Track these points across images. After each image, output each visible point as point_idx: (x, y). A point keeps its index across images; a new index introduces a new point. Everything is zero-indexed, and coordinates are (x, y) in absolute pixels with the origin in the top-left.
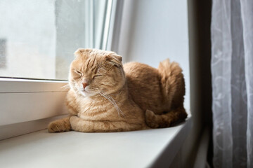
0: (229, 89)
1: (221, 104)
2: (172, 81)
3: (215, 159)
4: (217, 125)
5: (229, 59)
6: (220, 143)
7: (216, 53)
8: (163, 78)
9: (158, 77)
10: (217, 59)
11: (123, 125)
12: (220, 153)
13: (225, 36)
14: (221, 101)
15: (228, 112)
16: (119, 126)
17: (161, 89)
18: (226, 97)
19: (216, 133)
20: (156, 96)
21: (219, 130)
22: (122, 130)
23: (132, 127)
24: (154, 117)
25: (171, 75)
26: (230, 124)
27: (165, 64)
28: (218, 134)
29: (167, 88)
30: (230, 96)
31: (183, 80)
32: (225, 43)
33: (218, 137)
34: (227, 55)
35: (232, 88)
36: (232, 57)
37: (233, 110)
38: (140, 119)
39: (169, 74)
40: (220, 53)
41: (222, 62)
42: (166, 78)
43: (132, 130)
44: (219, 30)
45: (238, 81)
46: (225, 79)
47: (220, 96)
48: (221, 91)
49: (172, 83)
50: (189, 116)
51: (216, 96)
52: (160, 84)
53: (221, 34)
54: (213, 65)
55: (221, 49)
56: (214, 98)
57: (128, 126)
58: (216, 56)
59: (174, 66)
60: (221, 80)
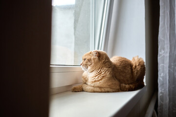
0: (168, 71)
1: (163, 79)
2: (139, 68)
3: (159, 108)
4: (160, 90)
5: (168, 55)
6: (162, 100)
7: (160, 51)
8: (134, 66)
10: (161, 55)
12: (162, 105)
13: (166, 42)
14: (163, 77)
15: (166, 83)
17: (132, 72)
18: (166, 75)
19: (160, 95)
21: (161, 93)
22: (108, 92)
23: (114, 90)
25: (139, 65)
26: (167, 90)
27: (136, 59)
28: (161, 95)
29: (135, 72)
30: (168, 74)
32: (165, 46)
33: (160, 96)
34: (167, 52)
35: (169, 70)
36: (170, 53)
37: (169, 82)
39: (138, 64)
40: (163, 52)
41: (164, 56)
42: (135, 66)
44: (163, 39)
45: (172, 67)
46: (165, 65)
47: (162, 75)
48: (163, 72)
51: (160, 75)
52: (132, 69)
53: (164, 41)
54: (159, 58)
55: (164, 49)
56: (159, 76)
57: (111, 90)
58: (161, 53)
59: (141, 60)
60: (163, 66)
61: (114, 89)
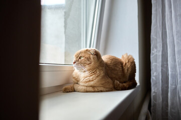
0: (160, 70)
1: (156, 78)
2: (129, 65)
3: (152, 108)
4: (153, 89)
5: (161, 53)
6: (155, 99)
7: (153, 50)
8: (124, 64)
9: (122, 63)
10: (154, 54)
11: (102, 89)
12: (155, 105)
13: (158, 40)
14: (156, 76)
15: (159, 82)
16: (100, 89)
17: (123, 70)
18: (159, 74)
19: (153, 94)
20: (120, 74)
21: (154, 92)
22: (101, 91)
23: (107, 90)
24: (119, 85)
25: (128, 62)
26: (160, 89)
27: (125, 56)
28: (154, 94)
29: (126, 69)
30: (160, 74)
31: (135, 65)
32: (158, 45)
33: (154, 96)
34: (159, 51)
35: (162, 69)
37: (162, 82)
38: (111, 86)
39: (127, 61)
40: (155, 50)
41: (156, 55)
42: (126, 64)
43: (107, 91)
44: (155, 37)
45: (165, 66)
46: (158, 65)
47: (155, 74)
48: (156, 71)
50: (138, 84)
52: (122, 67)
53: (156, 40)
54: (151, 57)
55: (156, 48)
56: (152, 75)
57: (105, 89)
58: (153, 52)
59: (130, 57)
60: (156, 65)
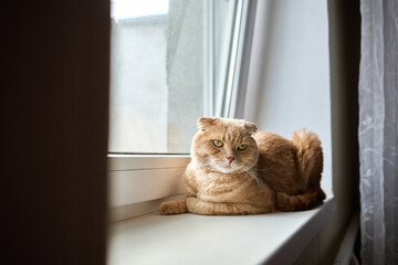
0: (381, 164)
1: (371, 183)
2: (310, 154)
3: (363, 250)
4: (365, 208)
5: (381, 126)
6: (371, 231)
7: (364, 119)
8: (300, 152)
9: (294, 151)
10: (366, 127)
11: (248, 208)
12: (370, 243)
13: (376, 98)
14: (371, 179)
15: (379, 192)
16: (243, 209)
18: (377, 172)
19: (364, 219)
20: (289, 174)
21: (368, 214)
22: (246, 214)
23: (259, 210)
24: (288, 200)
25: (310, 148)
26: (382, 206)
27: (301, 135)
28: (367, 219)
29: (303, 163)
30: (382, 172)
32: (376, 107)
33: (366, 223)
34: (378, 122)
35: (385, 162)
36: (385, 123)
37: (386, 190)
38: (269, 202)
39: (307, 146)
40: (369, 119)
41: (372, 130)
42: (303, 152)
44: (368, 90)
45: (393, 154)
46: (375, 152)
47: (369, 173)
48: (371, 166)
49: (309, 157)
50: (329, 196)
51: (365, 173)
52: (295, 158)
53: (372, 95)
54: (360, 133)
55: (371, 113)
56: (362, 175)
57: (254, 209)
58: (364, 123)
60: (372, 153)
61: (260, 207)
